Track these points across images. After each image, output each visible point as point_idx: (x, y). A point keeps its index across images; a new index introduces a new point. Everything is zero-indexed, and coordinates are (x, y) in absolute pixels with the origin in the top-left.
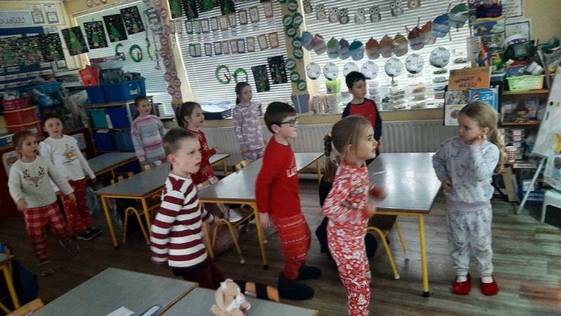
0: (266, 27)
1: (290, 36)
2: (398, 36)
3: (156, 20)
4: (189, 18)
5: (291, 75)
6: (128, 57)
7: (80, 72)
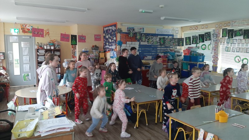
3: (216, 37)
4: (229, 37)
6: (200, 48)
7: (184, 50)
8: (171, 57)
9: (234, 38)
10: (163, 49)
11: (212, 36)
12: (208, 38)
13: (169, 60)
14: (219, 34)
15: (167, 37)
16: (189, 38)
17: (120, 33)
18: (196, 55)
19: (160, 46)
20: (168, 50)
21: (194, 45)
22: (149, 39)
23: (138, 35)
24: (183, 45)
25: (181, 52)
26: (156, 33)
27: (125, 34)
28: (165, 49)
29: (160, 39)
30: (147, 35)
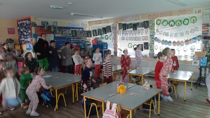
0: (144, 35)
1: (151, 38)
2: (182, 41)
3: (114, 30)
4: (123, 30)
5: (150, 48)
6: (104, 38)
7: (92, 41)
8: (83, 46)
9: (127, 30)
10: (75, 40)
11: (112, 29)
12: (109, 31)
13: (81, 49)
14: (116, 27)
15: (78, 30)
16: (96, 30)
17: (34, 26)
18: (102, 44)
19: (73, 38)
20: (80, 40)
21: (99, 36)
22: (62, 32)
23: (52, 28)
24: (91, 37)
25: (90, 42)
26: (69, 27)
27: (40, 27)
28: (77, 39)
29: (72, 31)
30: (60, 28)
